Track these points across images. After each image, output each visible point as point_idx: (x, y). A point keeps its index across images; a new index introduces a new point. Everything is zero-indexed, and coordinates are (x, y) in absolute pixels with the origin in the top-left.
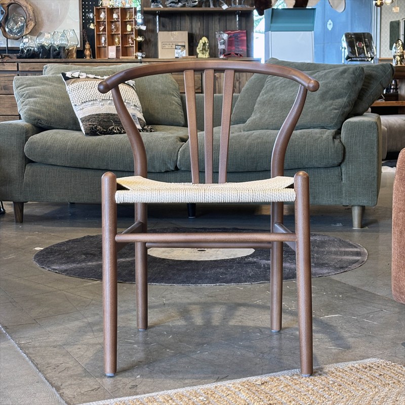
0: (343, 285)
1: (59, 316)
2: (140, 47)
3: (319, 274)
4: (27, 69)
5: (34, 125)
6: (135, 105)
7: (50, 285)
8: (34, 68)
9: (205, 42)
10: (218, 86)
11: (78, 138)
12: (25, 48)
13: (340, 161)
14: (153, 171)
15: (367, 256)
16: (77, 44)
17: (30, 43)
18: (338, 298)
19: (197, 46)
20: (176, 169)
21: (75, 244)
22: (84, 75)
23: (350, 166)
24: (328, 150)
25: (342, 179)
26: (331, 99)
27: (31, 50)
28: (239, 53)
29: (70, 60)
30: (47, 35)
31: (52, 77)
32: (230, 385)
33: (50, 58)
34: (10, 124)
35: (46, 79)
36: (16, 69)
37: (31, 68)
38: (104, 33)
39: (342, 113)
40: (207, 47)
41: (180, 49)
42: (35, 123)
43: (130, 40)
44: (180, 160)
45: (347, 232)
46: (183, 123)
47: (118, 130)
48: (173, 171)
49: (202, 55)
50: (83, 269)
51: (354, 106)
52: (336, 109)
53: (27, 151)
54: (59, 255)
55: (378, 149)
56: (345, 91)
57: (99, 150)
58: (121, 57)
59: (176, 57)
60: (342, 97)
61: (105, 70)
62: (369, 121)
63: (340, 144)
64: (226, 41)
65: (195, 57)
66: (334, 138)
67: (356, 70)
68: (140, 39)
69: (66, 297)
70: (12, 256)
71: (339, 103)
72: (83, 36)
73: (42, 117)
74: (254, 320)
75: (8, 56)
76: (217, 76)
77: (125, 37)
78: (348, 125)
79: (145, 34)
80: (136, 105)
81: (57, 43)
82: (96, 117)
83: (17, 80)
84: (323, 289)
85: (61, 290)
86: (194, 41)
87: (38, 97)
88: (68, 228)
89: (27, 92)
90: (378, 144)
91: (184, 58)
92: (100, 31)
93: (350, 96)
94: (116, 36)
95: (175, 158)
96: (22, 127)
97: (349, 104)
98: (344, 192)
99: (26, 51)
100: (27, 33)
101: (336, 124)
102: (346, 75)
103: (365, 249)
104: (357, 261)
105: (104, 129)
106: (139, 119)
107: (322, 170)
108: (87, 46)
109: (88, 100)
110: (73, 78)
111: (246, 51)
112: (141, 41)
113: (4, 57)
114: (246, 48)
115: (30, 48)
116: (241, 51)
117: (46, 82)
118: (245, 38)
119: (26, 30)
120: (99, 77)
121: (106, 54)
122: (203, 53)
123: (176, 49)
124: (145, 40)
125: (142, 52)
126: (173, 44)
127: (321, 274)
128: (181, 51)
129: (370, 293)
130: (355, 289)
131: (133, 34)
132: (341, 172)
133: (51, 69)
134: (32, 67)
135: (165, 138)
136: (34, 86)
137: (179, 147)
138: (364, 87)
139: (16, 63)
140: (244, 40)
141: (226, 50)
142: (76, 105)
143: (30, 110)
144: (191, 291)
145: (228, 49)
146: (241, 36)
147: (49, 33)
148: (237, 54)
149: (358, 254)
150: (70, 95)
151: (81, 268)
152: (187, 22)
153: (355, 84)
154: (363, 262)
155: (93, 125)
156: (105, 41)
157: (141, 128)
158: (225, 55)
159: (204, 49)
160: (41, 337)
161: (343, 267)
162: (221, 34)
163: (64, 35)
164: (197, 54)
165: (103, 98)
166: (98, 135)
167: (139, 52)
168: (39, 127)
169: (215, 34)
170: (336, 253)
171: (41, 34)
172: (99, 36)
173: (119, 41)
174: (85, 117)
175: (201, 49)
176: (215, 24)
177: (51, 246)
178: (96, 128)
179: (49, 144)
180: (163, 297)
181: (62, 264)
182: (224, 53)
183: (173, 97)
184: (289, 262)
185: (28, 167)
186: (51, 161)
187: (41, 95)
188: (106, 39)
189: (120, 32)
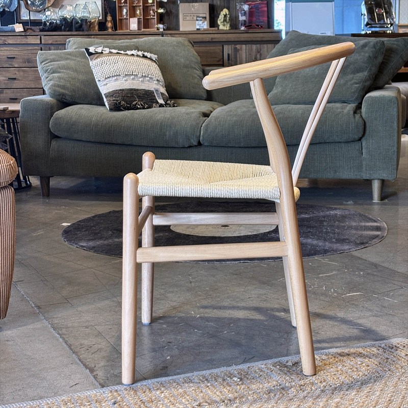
0: (364, 261)
1: (90, 295)
2: (161, 19)
3: (340, 251)
4: (50, 42)
5: (58, 100)
6: (157, 80)
7: (79, 263)
8: (56, 41)
9: (226, 14)
10: (240, 58)
11: (102, 113)
12: (48, 21)
13: (361, 136)
14: (177, 146)
15: (386, 231)
16: (98, 16)
17: (52, 15)
18: (360, 276)
19: (219, 17)
20: (199, 144)
21: (101, 220)
22: (107, 50)
23: (371, 140)
24: (349, 124)
25: (362, 153)
26: (352, 73)
27: (53, 23)
28: (260, 24)
29: (92, 33)
30: (69, 8)
31: (76, 51)
32: (263, 366)
33: (72, 31)
34: (35, 100)
35: (70, 54)
36: (39, 42)
37: (53, 41)
38: (125, 5)
39: (362, 87)
40: (228, 18)
41: (201, 20)
42: (60, 99)
43: (151, 12)
44: (203, 135)
45: (367, 205)
46: (205, 96)
47: (142, 105)
48: (196, 146)
49: (223, 26)
50: (110, 245)
51: (375, 80)
52: (357, 84)
53: (52, 126)
54: (86, 231)
55: (398, 124)
56: (365, 65)
57: (123, 126)
58: (143, 30)
59: (197, 29)
60: (363, 71)
61: (128, 44)
62: (390, 96)
63: (361, 119)
64: (247, 12)
65: (216, 29)
66: (355, 112)
67: (377, 44)
68: (161, 11)
69: (96, 275)
70: (41, 232)
71: (360, 77)
72: (105, 8)
73: (67, 92)
74: (278, 299)
75: (31, 29)
76: (238, 48)
77: (146, 9)
78: (369, 99)
79: (166, 6)
80: (159, 79)
81: (79, 15)
82: (120, 92)
83: (40, 55)
84: (345, 265)
85: (90, 268)
86: (215, 12)
87: (62, 72)
88: (94, 202)
89: (51, 67)
90: (398, 119)
91: (205, 30)
92: (121, 3)
93: (370, 69)
94: (138, 8)
95: (198, 134)
96: (47, 103)
97: (370, 78)
98: (364, 166)
99: (48, 24)
100: (49, 5)
101: (357, 99)
102: (367, 49)
103: (384, 223)
104: (377, 236)
105: (128, 104)
106: (162, 94)
107: (343, 145)
108: (109, 18)
109: (111, 75)
110: (97, 53)
111: (266, 21)
112: (162, 13)
113: (27, 30)
114: (266, 19)
115: (53, 21)
116: (261, 22)
117: (69, 57)
118: (266, 9)
119: (48, 2)
120: (122, 52)
121: (127, 26)
122: (224, 25)
123: (197, 20)
124: (167, 12)
125: (163, 24)
126: (194, 16)
127: (342, 250)
128: (203, 23)
129: (390, 269)
130: (375, 266)
131: (154, 6)
132: (362, 147)
133: (74, 43)
134: (55, 40)
135: (187, 114)
136: (57, 61)
137: (201, 122)
138: (384, 60)
139: (39, 37)
140: (264, 11)
141: (247, 21)
142: (99, 81)
143: (54, 85)
144: (216, 269)
145: (249, 20)
146: (262, 7)
147: (71, 5)
148: (258, 26)
149: (378, 229)
150: (93, 70)
151: (108, 245)
153: (376, 57)
154: (383, 237)
155: (117, 100)
156: (126, 13)
157: (164, 103)
158: (245, 27)
159: (225, 20)
160: (73, 317)
161: (363, 243)
162: (242, 5)
163: (85, 7)
164: (218, 26)
165: (127, 73)
166: (122, 110)
167: (160, 23)
168: (63, 102)
169: (236, 5)
170: (356, 228)
171: (63, 6)
172: (121, 8)
173: (140, 13)
174: (109, 93)
175: (222, 21)
177: (78, 222)
178: (120, 103)
179: (74, 119)
180: (189, 275)
181: (89, 240)
182: (245, 24)
183: (195, 71)
184: (311, 238)
185: (54, 143)
186: (76, 136)
187: (65, 71)
188: (127, 10)
189: (141, 4)
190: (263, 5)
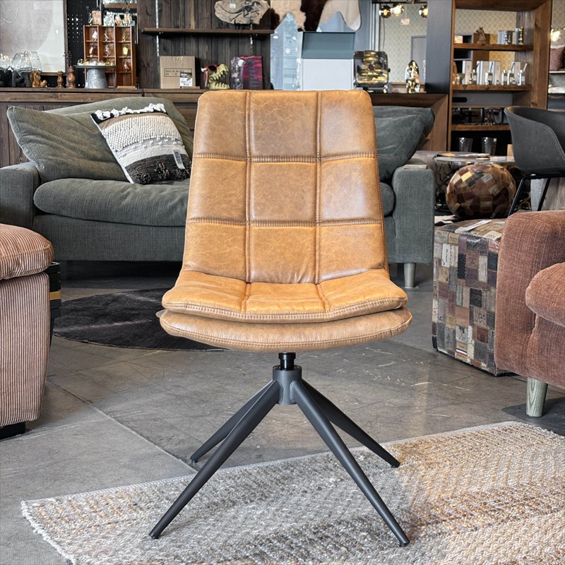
38: (95, 56)
41: (186, 77)
43: (125, 65)
59: (181, 87)
64: (241, 68)
77: (120, 62)
79: (142, 58)
92: (90, 55)
94: (111, 61)
111: (261, 80)
114: (261, 77)
116: (256, 80)
118: (260, 65)
123: (181, 77)
124: (144, 66)
126: (177, 71)
128: (188, 80)
131: (131, 59)
140: (259, 68)
146: (256, 63)
152: (192, 45)
162: (237, 59)
176: (226, 48)
189: (115, 56)
190: (257, 61)
